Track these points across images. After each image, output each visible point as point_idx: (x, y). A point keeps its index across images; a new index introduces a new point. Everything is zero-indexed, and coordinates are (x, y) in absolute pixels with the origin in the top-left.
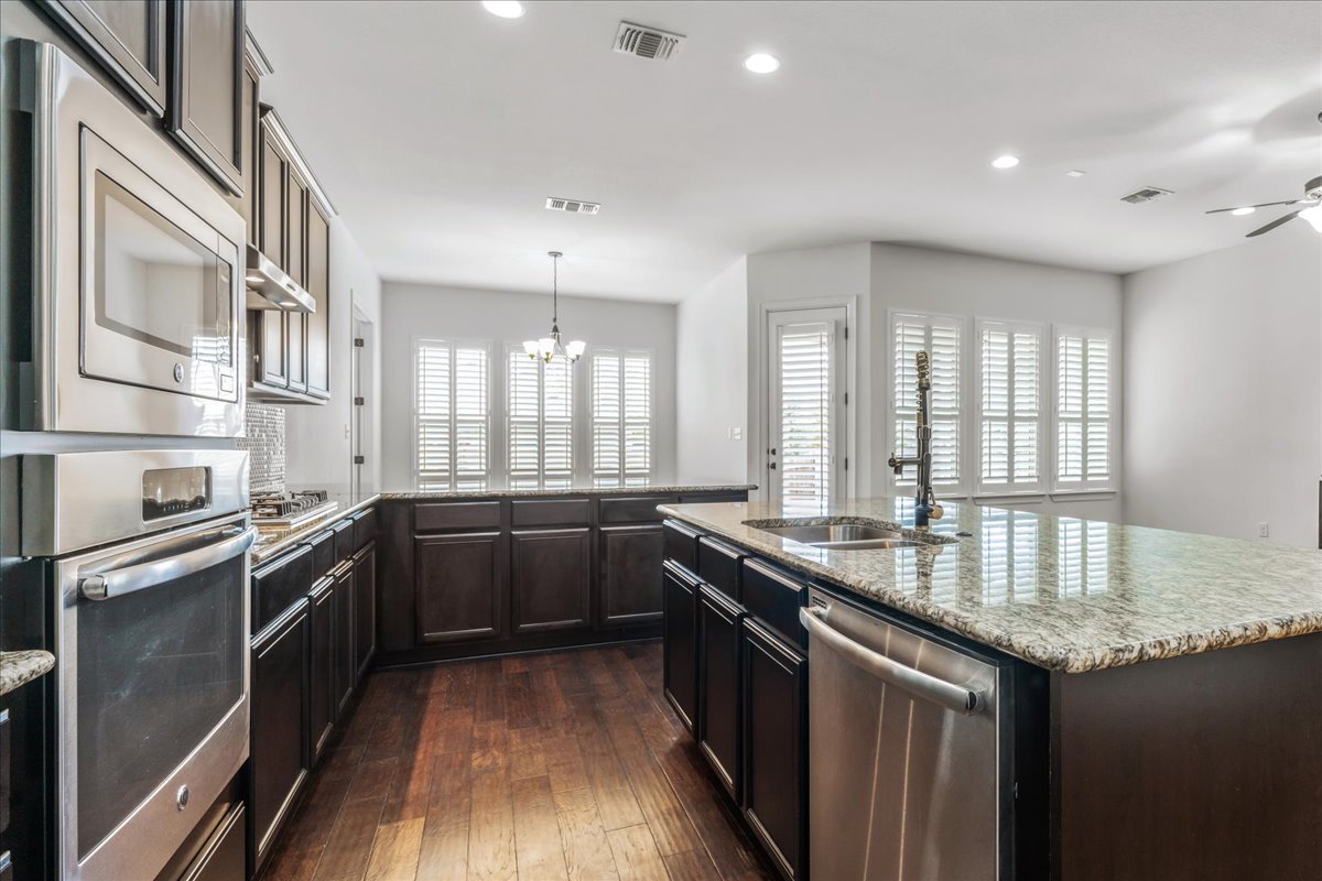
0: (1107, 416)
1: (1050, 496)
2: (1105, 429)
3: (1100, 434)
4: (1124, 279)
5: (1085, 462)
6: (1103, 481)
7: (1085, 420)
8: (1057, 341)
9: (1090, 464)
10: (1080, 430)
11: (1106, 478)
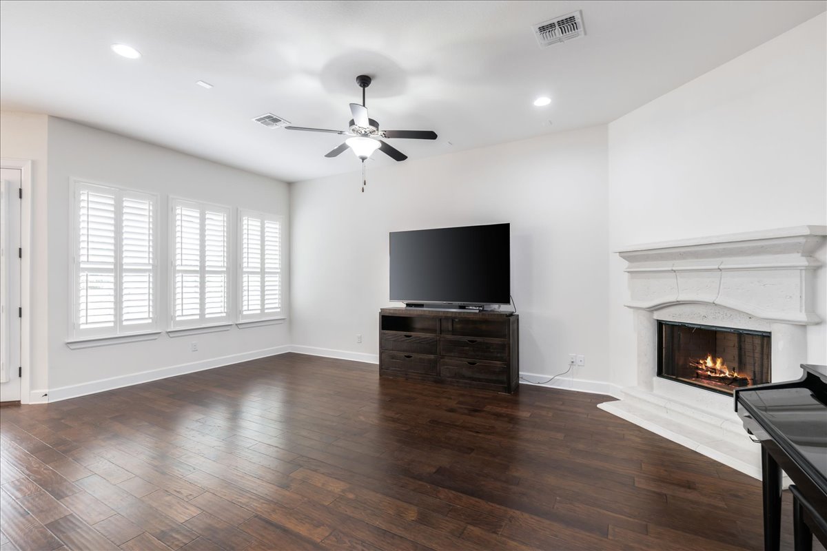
0: (279, 271)
1: (236, 324)
2: (277, 279)
3: (274, 283)
4: (290, 185)
5: (263, 300)
6: (276, 312)
7: (263, 273)
8: (241, 221)
9: (266, 302)
10: (259, 279)
11: (279, 310)
